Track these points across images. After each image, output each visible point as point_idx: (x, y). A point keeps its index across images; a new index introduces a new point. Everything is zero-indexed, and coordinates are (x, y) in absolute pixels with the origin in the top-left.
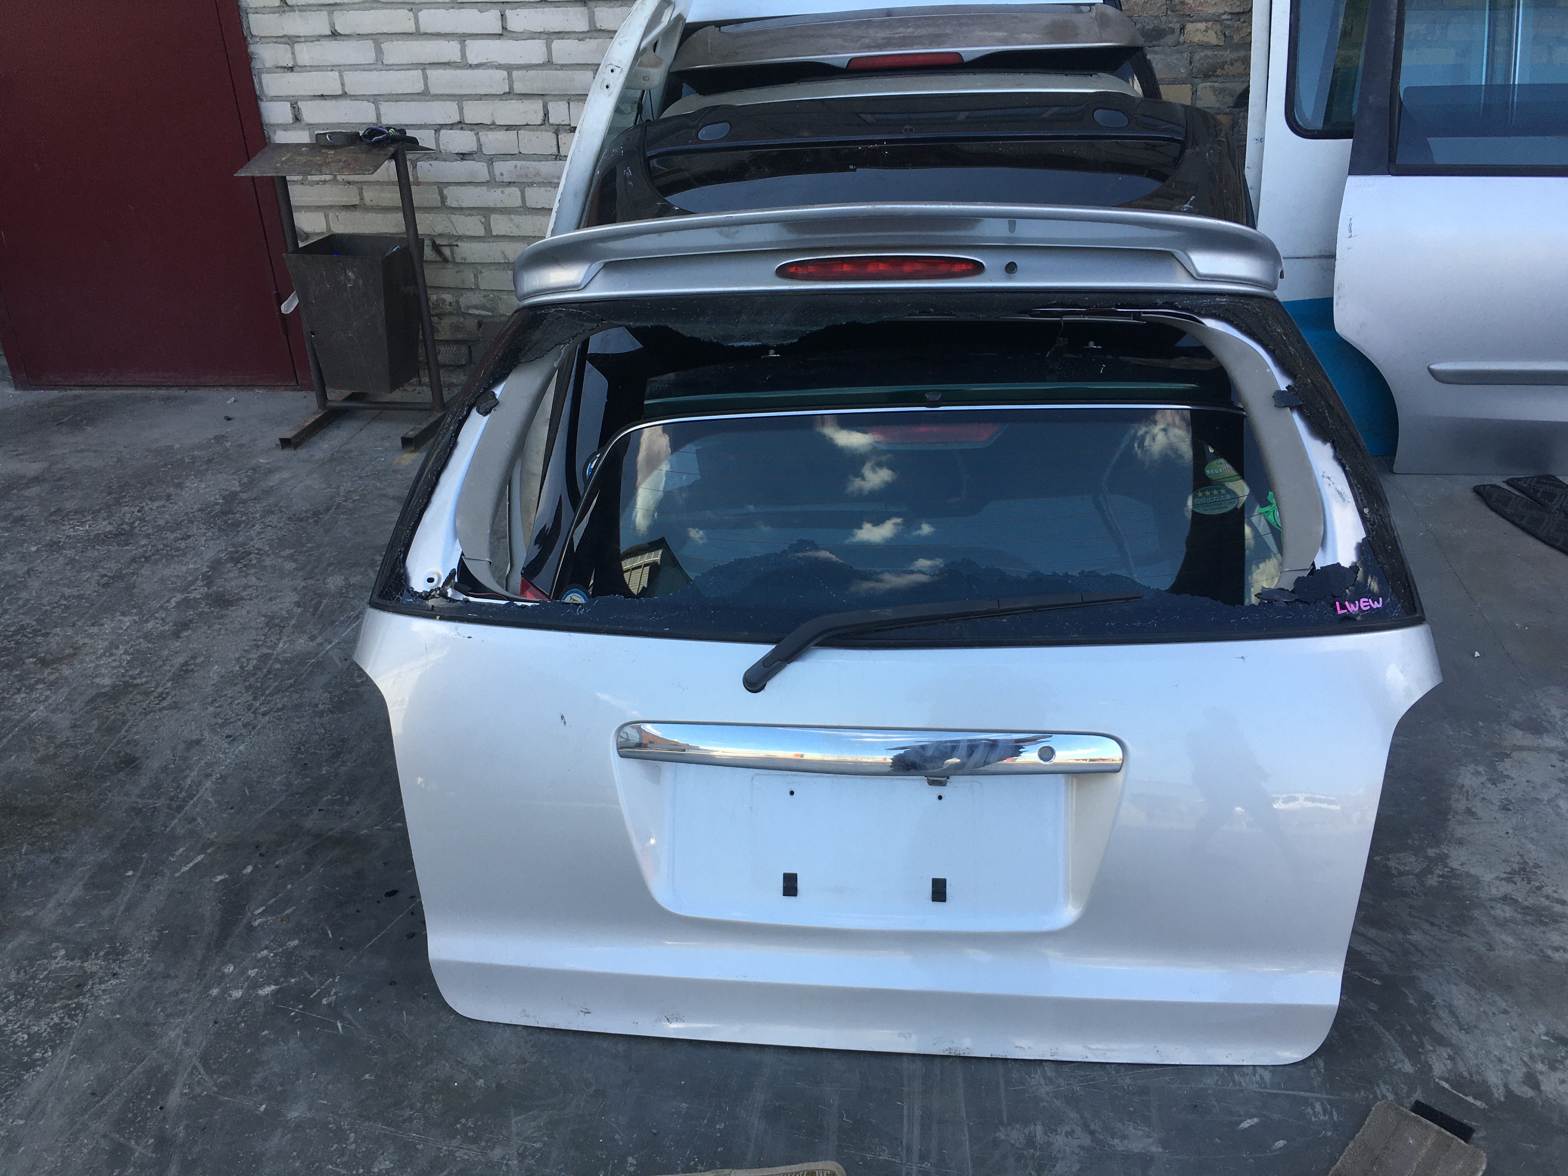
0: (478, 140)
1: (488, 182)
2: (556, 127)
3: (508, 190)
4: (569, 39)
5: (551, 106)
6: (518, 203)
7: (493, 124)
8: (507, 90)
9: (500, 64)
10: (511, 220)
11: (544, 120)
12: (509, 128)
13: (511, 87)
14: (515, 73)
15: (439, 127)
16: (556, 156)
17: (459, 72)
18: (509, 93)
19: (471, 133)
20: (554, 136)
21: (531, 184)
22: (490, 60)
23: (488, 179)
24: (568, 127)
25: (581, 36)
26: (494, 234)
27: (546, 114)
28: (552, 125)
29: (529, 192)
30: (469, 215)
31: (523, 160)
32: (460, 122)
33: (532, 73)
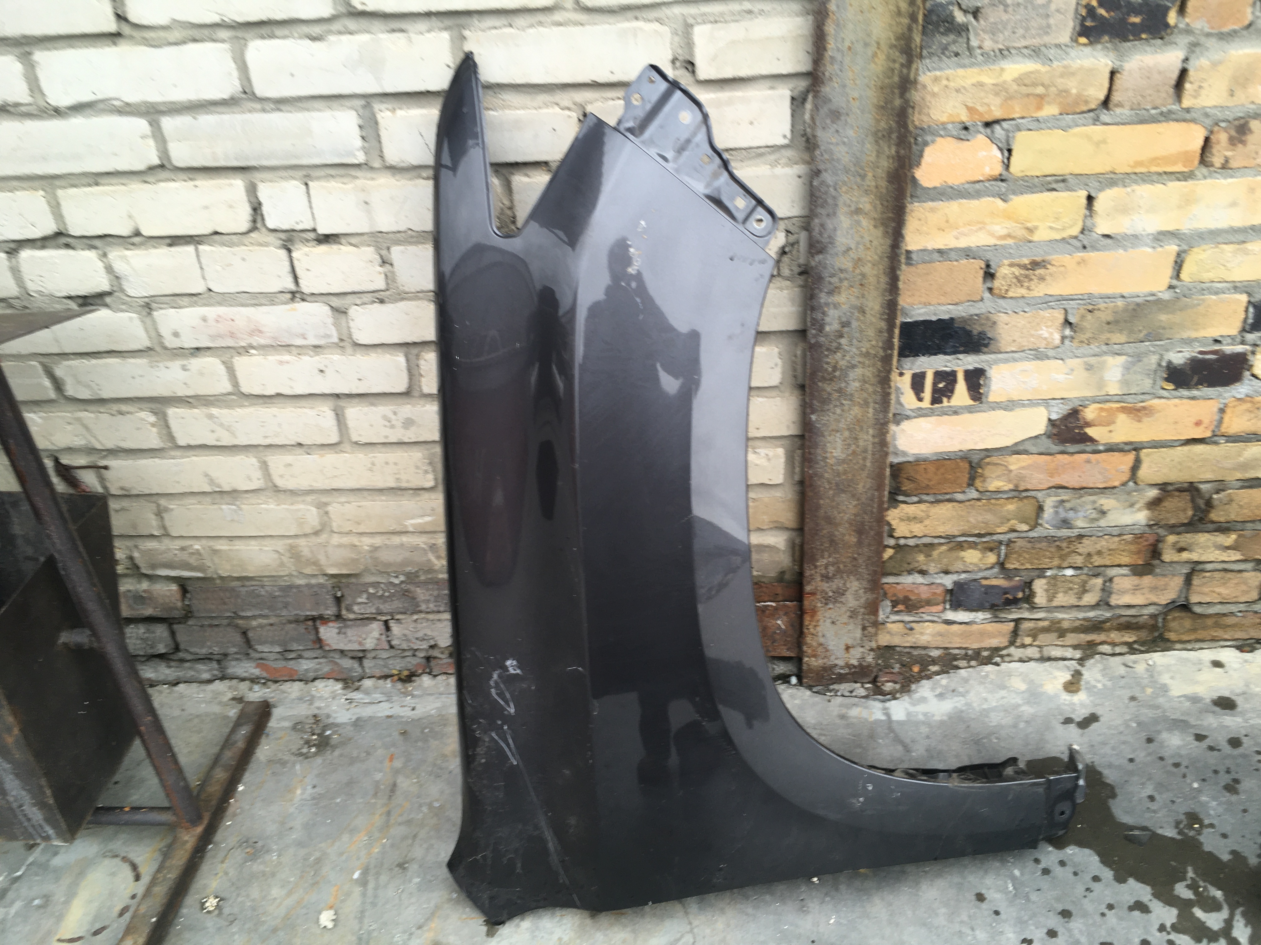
0: (109, 269)
1: (150, 349)
2: (283, 236)
3: (196, 363)
4: (285, 37)
5: (265, 192)
6: (225, 386)
7: (137, 234)
8: (156, 161)
9: (128, 104)
10: (211, 417)
11: (254, 221)
12: (175, 241)
13: (164, 153)
14: (168, 123)
15: (12, 245)
16: (293, 293)
17: (31, 125)
18: (162, 166)
19: (91, 255)
20: (283, 253)
21: (245, 350)
22: (100, 96)
23: (147, 343)
24: (312, 235)
25: (316, 30)
26: (181, 442)
27: (256, 209)
28: (275, 231)
29: (240, 363)
30: (121, 413)
31: (220, 304)
32: (59, 234)
33: (207, 120)
